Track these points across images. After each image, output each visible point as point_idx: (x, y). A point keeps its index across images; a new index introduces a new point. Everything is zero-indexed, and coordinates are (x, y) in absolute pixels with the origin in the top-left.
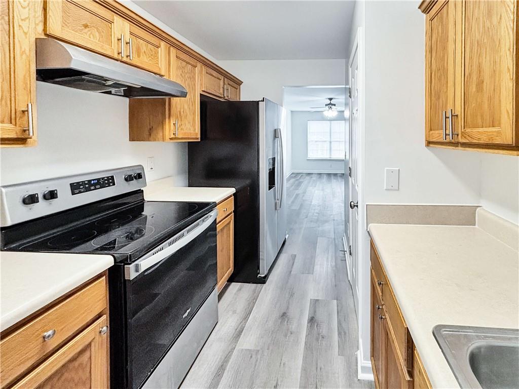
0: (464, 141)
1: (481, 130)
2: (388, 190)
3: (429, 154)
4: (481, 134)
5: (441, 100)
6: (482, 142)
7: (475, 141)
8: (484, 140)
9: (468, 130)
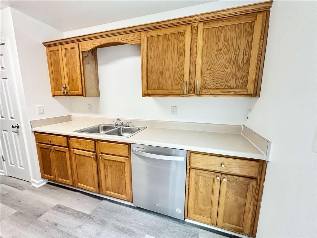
0: (70, 94)
1: (74, 91)
2: (40, 114)
3: (54, 100)
4: (75, 92)
5: (59, 81)
6: (75, 94)
7: (73, 94)
8: (76, 94)
9: (70, 91)
